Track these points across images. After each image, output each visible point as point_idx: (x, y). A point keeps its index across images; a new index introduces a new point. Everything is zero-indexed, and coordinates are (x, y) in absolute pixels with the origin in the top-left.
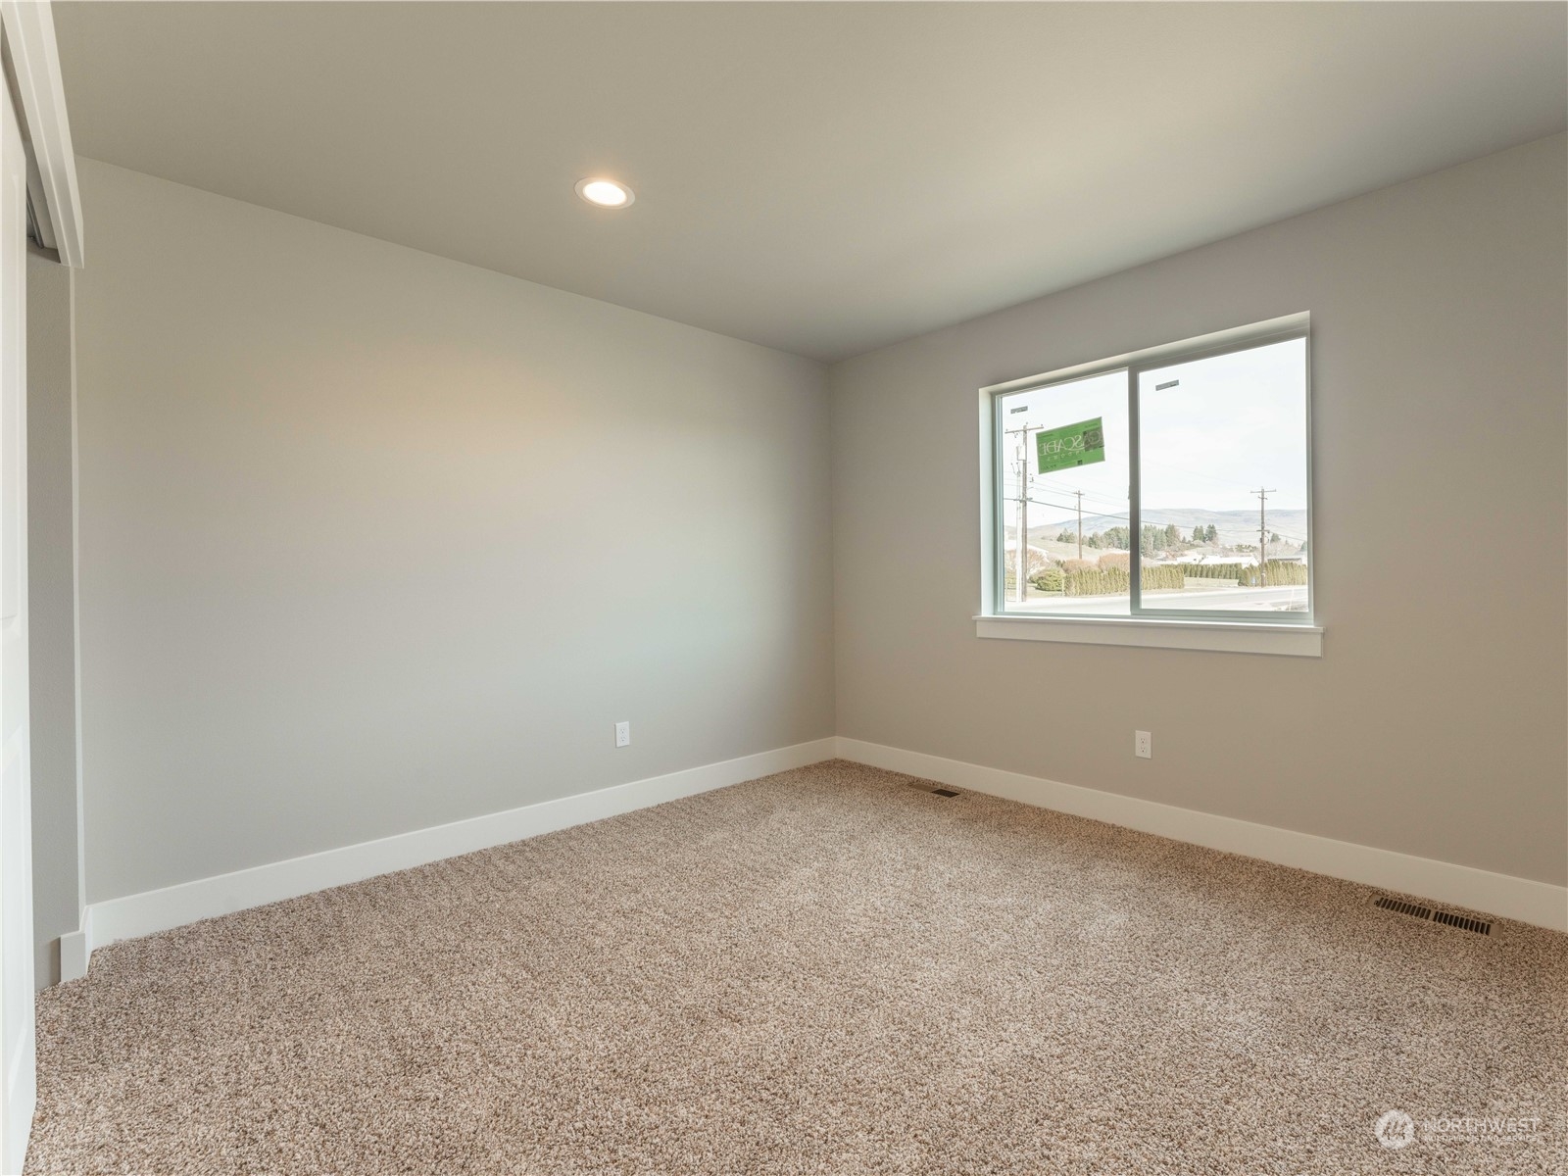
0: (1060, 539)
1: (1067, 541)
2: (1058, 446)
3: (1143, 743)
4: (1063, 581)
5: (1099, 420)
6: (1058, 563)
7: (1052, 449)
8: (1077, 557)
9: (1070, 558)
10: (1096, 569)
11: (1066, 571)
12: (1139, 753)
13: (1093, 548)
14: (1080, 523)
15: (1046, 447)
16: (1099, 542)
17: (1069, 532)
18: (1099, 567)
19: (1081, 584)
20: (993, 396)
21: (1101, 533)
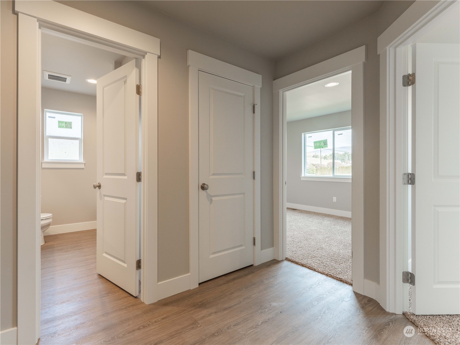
0: (313, 157)
1: (316, 157)
2: (318, 144)
3: (335, 199)
4: (315, 170)
5: (327, 140)
6: (313, 165)
7: (317, 145)
8: (320, 163)
9: (317, 163)
10: (326, 167)
11: (316, 167)
12: (334, 201)
13: (325, 160)
14: (321, 152)
15: (316, 144)
16: (327, 158)
17: (317, 154)
18: (328, 166)
19: (321, 171)
20: (304, 134)
21: (328, 155)
